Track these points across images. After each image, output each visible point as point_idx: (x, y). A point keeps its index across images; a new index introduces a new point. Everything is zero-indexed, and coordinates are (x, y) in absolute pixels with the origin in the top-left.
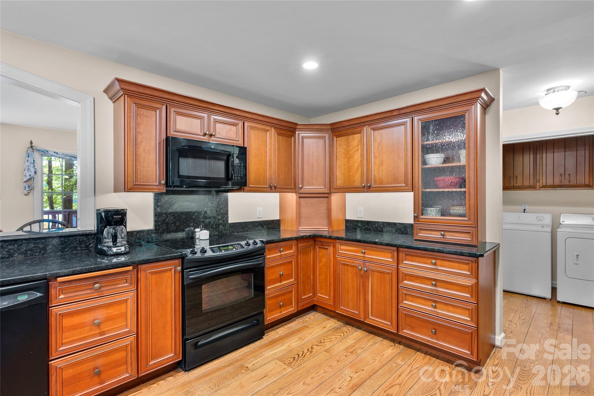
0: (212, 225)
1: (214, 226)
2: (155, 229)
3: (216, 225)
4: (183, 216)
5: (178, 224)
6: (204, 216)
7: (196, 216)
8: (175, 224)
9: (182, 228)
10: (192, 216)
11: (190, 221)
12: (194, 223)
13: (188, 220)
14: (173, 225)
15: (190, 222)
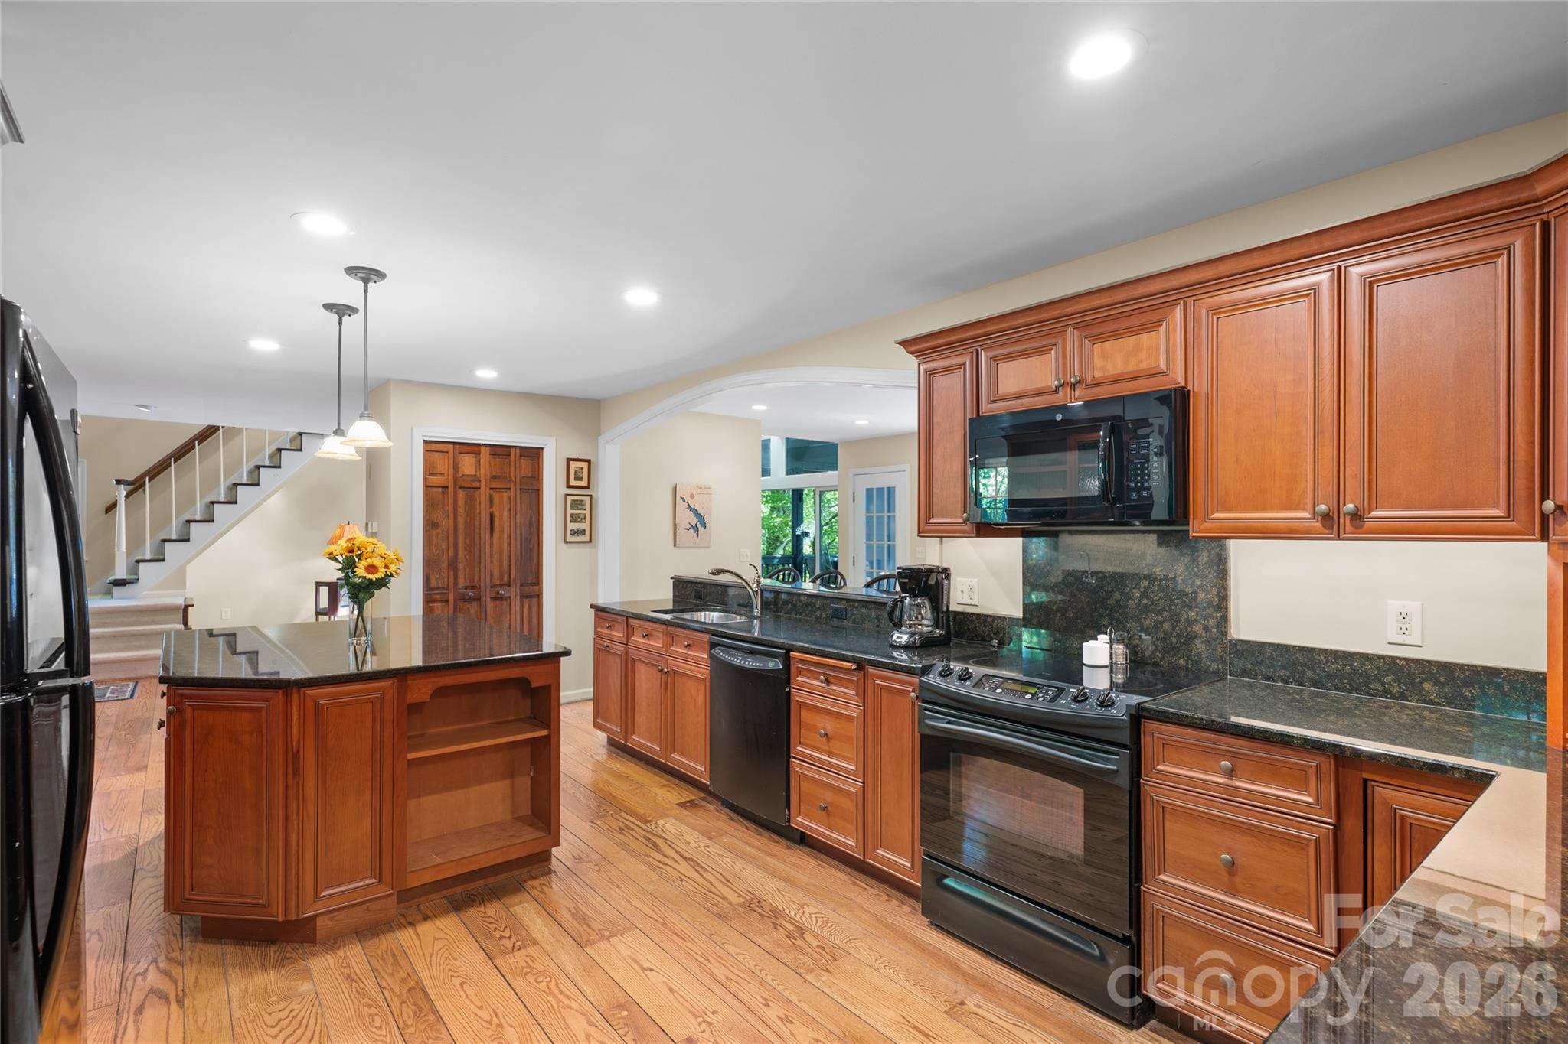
0: (1166, 633)
1: (1174, 640)
2: (1024, 618)
3: (1178, 636)
4: (1082, 597)
5: (1070, 614)
6: (1138, 604)
7: (1117, 601)
8: (1063, 614)
9: (1079, 627)
10: (1107, 599)
11: (1101, 611)
12: (1110, 618)
13: (1096, 610)
14: (1059, 615)
15: (1101, 616)
